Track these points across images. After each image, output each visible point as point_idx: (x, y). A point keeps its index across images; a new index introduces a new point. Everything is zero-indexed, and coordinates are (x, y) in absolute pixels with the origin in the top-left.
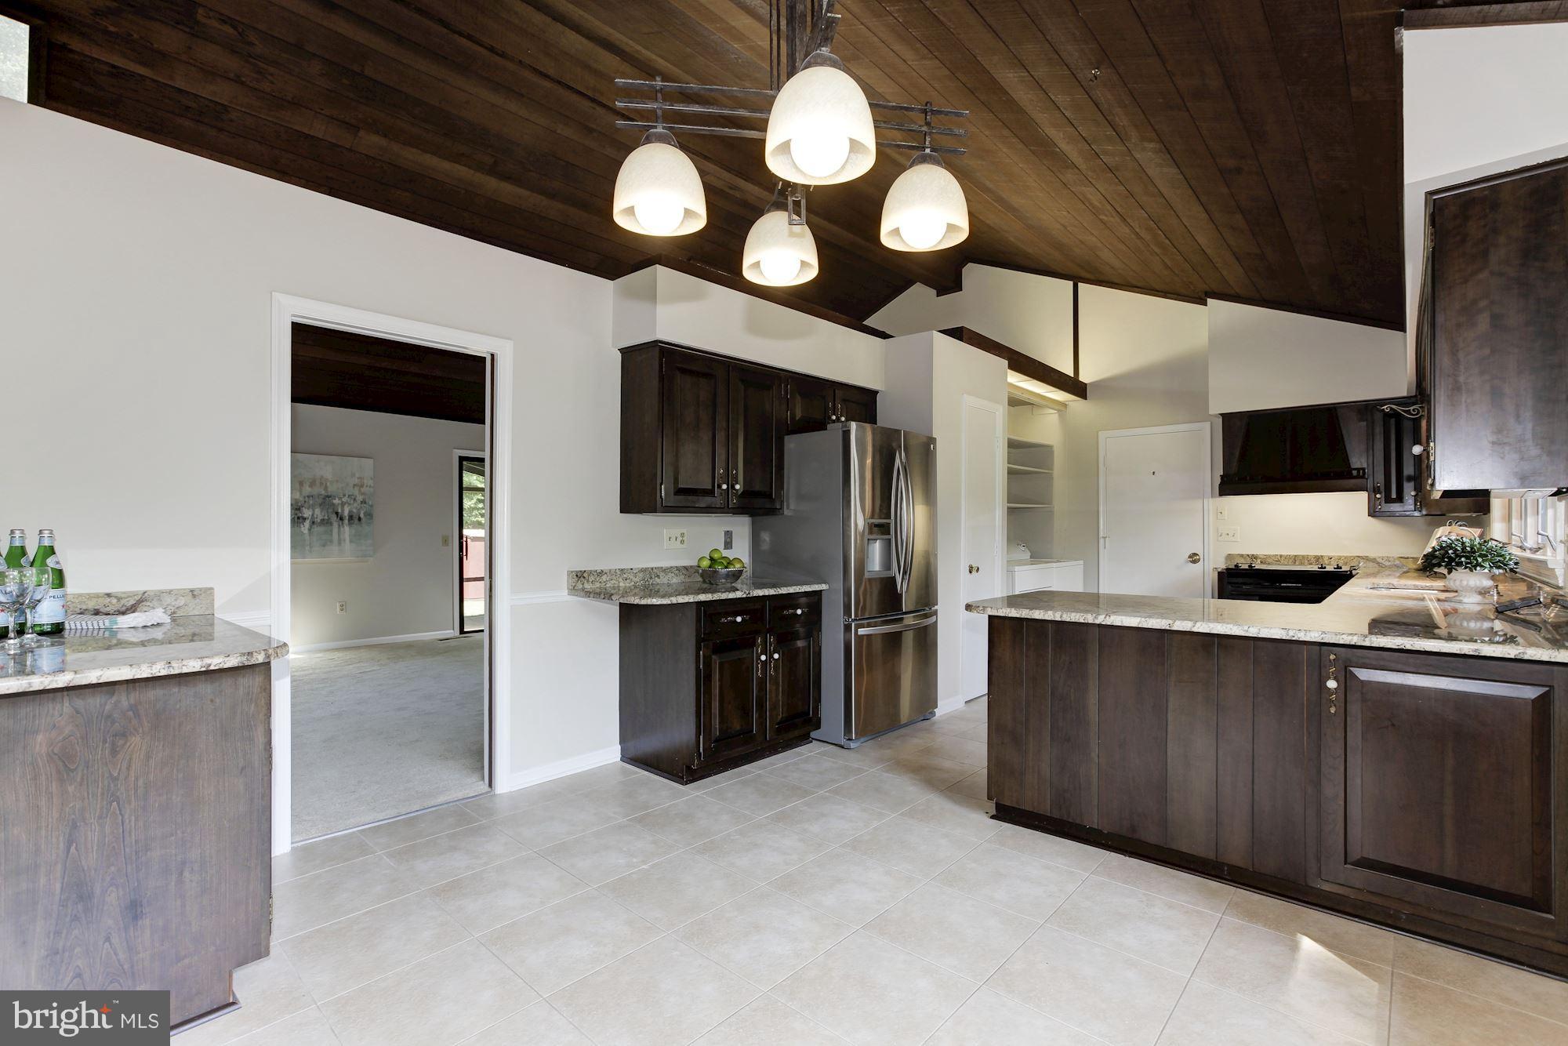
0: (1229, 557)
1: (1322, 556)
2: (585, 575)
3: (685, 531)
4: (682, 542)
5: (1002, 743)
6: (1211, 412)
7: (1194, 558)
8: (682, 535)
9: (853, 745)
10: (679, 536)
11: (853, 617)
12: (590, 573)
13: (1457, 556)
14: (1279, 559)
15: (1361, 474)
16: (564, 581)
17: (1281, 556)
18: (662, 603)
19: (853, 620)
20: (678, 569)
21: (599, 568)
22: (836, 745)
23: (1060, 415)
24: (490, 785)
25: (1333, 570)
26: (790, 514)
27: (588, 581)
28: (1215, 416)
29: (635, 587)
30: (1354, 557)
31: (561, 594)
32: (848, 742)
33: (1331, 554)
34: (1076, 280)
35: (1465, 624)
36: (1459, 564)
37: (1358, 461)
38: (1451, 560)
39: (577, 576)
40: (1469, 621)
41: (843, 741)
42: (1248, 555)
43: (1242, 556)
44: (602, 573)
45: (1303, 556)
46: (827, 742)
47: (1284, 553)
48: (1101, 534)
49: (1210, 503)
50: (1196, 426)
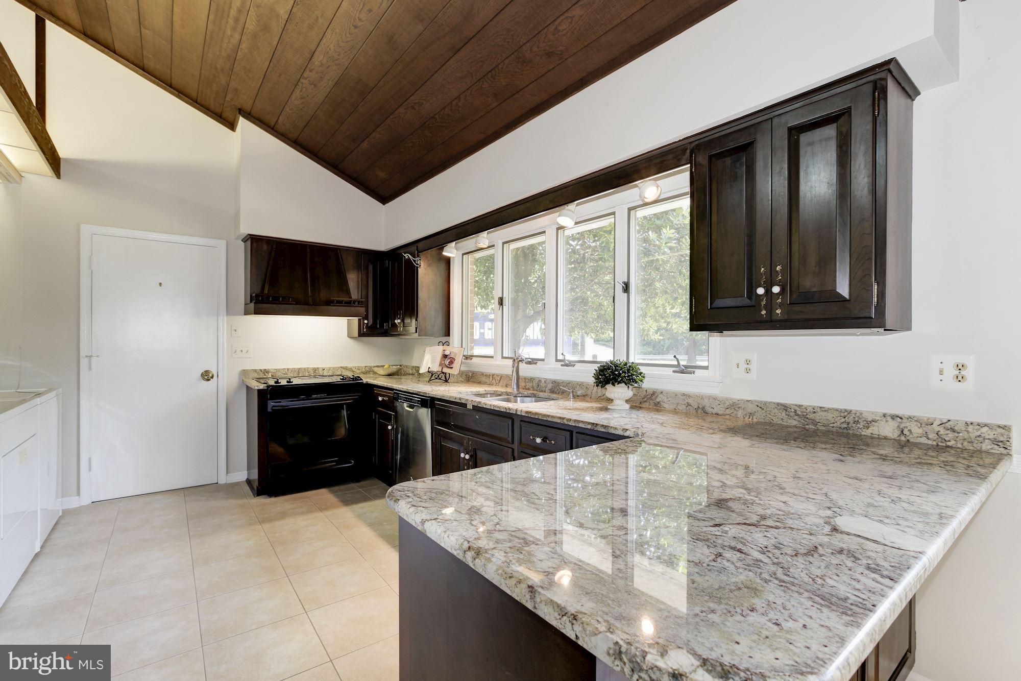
0: (244, 373)
1: (318, 368)
6: (237, 231)
7: (207, 376)
17: (288, 369)
28: (239, 236)
30: (339, 368)
33: (323, 366)
34: (44, 12)
42: (261, 370)
43: (255, 371)
45: (305, 369)
47: (290, 367)
48: (83, 353)
49: (224, 320)
50: (211, 242)
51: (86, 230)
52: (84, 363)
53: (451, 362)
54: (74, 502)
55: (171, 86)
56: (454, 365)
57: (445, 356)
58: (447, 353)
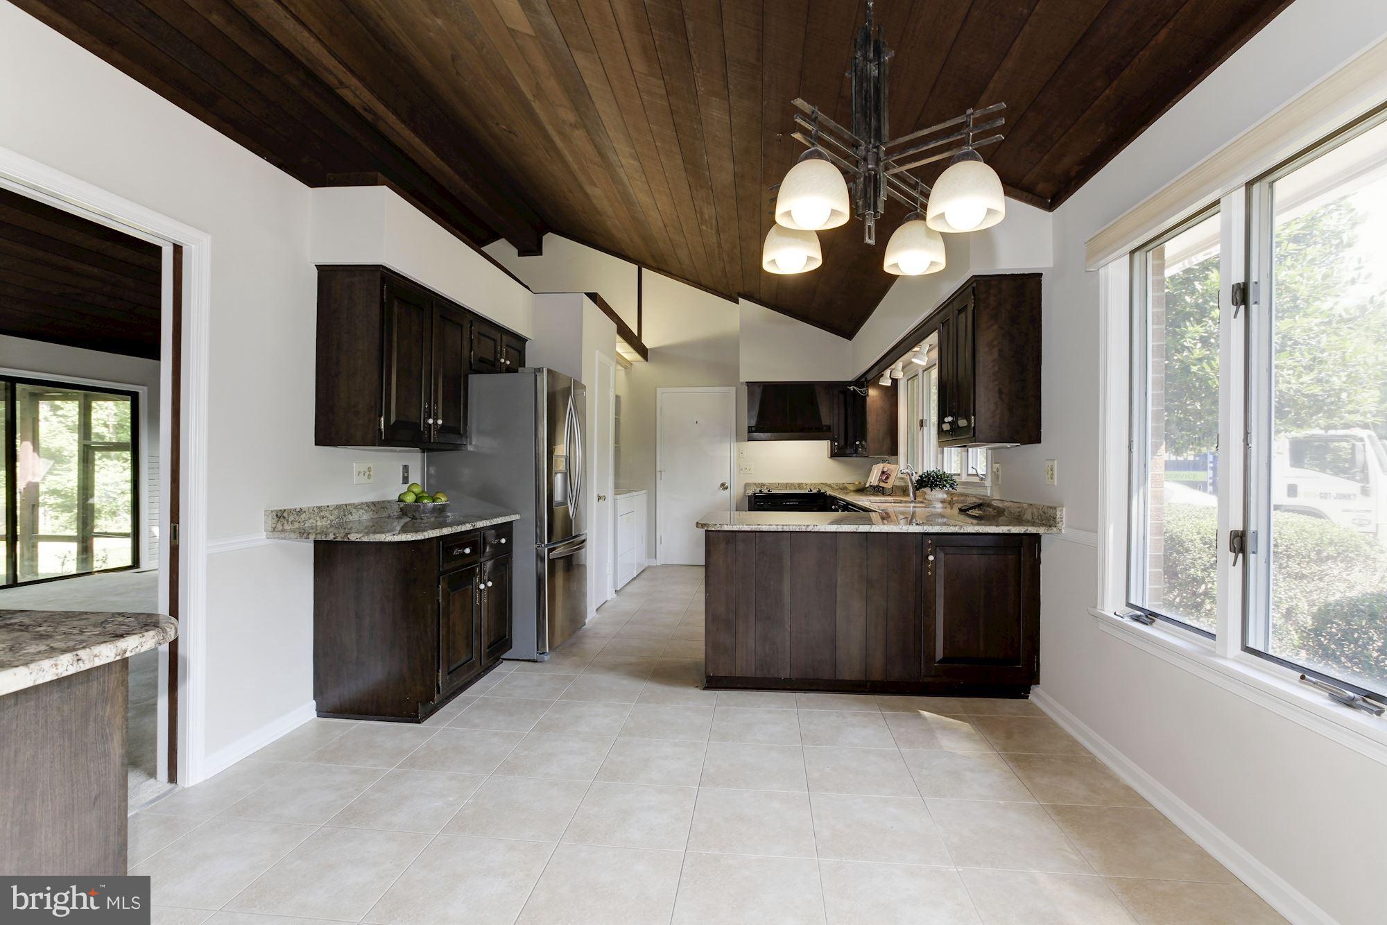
0: (747, 485)
1: (802, 483)
2: (285, 514)
3: (371, 465)
4: (369, 477)
5: (718, 629)
6: (741, 381)
7: (725, 486)
8: (369, 470)
9: (546, 658)
10: (366, 470)
11: (546, 543)
12: (290, 512)
13: (935, 481)
14: (778, 485)
15: (829, 428)
16: (261, 522)
18: (417, 539)
19: (546, 546)
20: (367, 504)
21: (298, 506)
22: (529, 661)
23: (625, 371)
24: (172, 778)
25: (807, 492)
26: (471, 449)
27: (288, 521)
28: (742, 383)
29: (331, 526)
30: (819, 484)
31: (259, 536)
32: (542, 655)
33: (806, 482)
34: (641, 264)
35: (937, 520)
36: (936, 485)
37: (826, 420)
38: (932, 483)
39: (277, 515)
40: (938, 518)
41: (535, 656)
42: (759, 484)
43: (755, 484)
44: (300, 512)
46: (518, 660)
48: (658, 469)
49: (734, 445)
50: (726, 389)
51: (659, 390)
52: (658, 474)
53: (887, 478)
54: (653, 563)
55: (701, 285)
56: (889, 481)
57: (883, 472)
58: (885, 470)
